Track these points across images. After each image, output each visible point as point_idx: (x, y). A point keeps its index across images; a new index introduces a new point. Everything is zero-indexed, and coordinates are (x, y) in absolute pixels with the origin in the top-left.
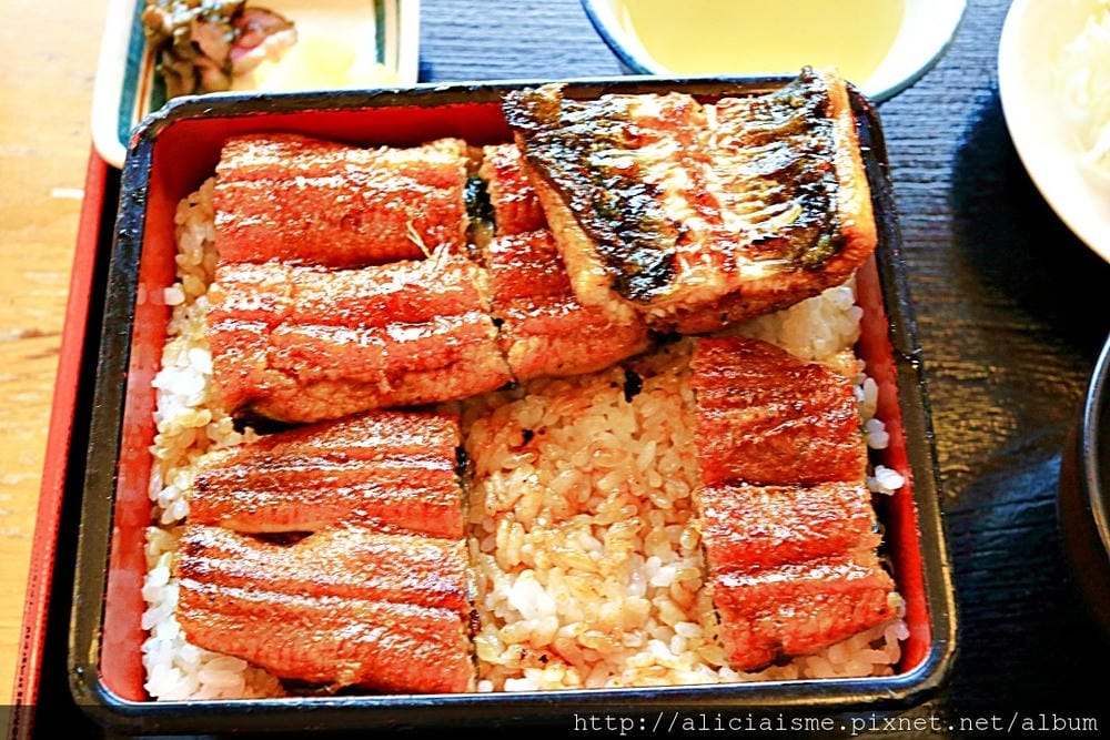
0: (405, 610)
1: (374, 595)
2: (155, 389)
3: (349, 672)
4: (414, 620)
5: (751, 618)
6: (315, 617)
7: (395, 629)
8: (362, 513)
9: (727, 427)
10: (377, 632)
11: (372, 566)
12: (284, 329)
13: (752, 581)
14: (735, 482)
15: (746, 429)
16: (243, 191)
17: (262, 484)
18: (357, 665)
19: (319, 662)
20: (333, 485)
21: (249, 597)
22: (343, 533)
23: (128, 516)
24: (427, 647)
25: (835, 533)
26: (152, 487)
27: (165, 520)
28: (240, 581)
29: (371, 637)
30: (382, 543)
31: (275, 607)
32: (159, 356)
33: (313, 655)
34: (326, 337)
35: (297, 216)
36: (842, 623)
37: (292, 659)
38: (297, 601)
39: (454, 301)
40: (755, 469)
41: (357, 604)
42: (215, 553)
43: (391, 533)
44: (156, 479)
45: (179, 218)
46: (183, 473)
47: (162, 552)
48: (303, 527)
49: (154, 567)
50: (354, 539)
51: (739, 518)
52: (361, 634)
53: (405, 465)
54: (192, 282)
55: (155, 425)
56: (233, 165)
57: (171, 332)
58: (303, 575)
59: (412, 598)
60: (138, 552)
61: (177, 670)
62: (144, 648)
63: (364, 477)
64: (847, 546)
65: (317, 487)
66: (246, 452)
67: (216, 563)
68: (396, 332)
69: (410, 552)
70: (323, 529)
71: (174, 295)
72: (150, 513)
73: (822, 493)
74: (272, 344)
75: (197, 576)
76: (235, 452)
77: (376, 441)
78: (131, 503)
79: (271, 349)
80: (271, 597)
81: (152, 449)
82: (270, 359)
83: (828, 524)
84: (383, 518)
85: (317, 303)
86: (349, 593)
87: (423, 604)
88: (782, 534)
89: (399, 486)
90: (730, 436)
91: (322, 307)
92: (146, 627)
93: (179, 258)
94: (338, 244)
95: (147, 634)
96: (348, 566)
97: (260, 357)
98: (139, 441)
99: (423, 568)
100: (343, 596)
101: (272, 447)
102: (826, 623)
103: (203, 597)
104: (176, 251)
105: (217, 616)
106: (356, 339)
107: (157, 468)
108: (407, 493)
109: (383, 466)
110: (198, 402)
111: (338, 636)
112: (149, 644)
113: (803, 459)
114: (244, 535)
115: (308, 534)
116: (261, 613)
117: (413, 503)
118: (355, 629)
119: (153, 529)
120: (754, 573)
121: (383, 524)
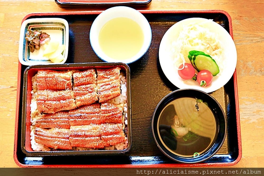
0: (63, 140)
1: (59, 138)
2: (30, 107)
3: (56, 148)
4: (64, 141)
5: (107, 141)
6: (52, 141)
7: (61, 142)
8: (57, 126)
9: (104, 116)
10: (59, 143)
11: (59, 134)
12: (46, 102)
13: (106, 137)
14: (106, 123)
15: (107, 117)
16: (41, 80)
17: (45, 122)
18: (57, 147)
19: (52, 146)
20: (54, 122)
21: (43, 138)
22: (55, 129)
23: (28, 124)
24: (66, 144)
25: (117, 131)
26: (31, 121)
27: (33, 125)
28: (42, 136)
29: (58, 143)
30: (60, 130)
31: (47, 139)
32: (31, 102)
33: (52, 145)
34: (52, 103)
35: (48, 84)
36: (118, 142)
37: (49, 145)
38: (49, 138)
39: (69, 97)
40: (108, 121)
41: (57, 139)
42: (39, 131)
43: (61, 128)
44: (31, 119)
45: (32, 80)
46: (35, 119)
47: (32, 129)
48: (50, 127)
49: (32, 131)
50: (57, 130)
51: (105, 128)
52: (57, 143)
53: (63, 120)
54: (35, 90)
55: (31, 112)
56: (39, 76)
57: (32, 97)
58: (50, 135)
59: (63, 138)
60: (29, 129)
61: (35, 145)
62: (31, 142)
63: (58, 121)
64: (119, 132)
65: (52, 123)
66: (42, 117)
67: (39, 133)
68: (62, 101)
69: (64, 132)
70: (53, 128)
71: (32, 92)
72: (31, 124)
73: (116, 125)
74: (45, 104)
75: (37, 135)
76: (41, 117)
77: (59, 116)
78: (28, 122)
79: (45, 105)
80: (46, 138)
81: (30, 115)
82: (45, 106)
83: (116, 130)
84: (60, 127)
85: (50, 98)
86: (55, 137)
87: (65, 139)
88: (111, 131)
89: (62, 123)
90: (105, 118)
91: (51, 98)
92: (31, 139)
93: (32, 87)
94: (54, 87)
95: (31, 140)
96: (56, 134)
97: (43, 106)
98: (29, 114)
99: (65, 134)
100: (55, 138)
101: (46, 117)
102: (116, 142)
103: (38, 138)
104: (32, 85)
105: (39, 140)
106: (56, 103)
107: (31, 118)
108: (63, 123)
109: (60, 120)
110: (36, 109)
111: (54, 143)
112: (31, 141)
113: (114, 120)
114: (43, 128)
115: (51, 128)
116: (45, 140)
117: (64, 125)
118: (56, 142)
119: (31, 126)
120: (107, 136)
121: (60, 128)
